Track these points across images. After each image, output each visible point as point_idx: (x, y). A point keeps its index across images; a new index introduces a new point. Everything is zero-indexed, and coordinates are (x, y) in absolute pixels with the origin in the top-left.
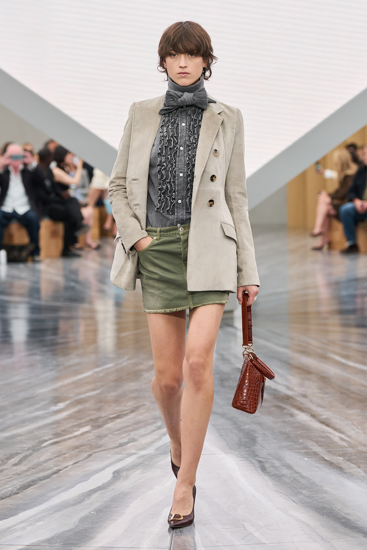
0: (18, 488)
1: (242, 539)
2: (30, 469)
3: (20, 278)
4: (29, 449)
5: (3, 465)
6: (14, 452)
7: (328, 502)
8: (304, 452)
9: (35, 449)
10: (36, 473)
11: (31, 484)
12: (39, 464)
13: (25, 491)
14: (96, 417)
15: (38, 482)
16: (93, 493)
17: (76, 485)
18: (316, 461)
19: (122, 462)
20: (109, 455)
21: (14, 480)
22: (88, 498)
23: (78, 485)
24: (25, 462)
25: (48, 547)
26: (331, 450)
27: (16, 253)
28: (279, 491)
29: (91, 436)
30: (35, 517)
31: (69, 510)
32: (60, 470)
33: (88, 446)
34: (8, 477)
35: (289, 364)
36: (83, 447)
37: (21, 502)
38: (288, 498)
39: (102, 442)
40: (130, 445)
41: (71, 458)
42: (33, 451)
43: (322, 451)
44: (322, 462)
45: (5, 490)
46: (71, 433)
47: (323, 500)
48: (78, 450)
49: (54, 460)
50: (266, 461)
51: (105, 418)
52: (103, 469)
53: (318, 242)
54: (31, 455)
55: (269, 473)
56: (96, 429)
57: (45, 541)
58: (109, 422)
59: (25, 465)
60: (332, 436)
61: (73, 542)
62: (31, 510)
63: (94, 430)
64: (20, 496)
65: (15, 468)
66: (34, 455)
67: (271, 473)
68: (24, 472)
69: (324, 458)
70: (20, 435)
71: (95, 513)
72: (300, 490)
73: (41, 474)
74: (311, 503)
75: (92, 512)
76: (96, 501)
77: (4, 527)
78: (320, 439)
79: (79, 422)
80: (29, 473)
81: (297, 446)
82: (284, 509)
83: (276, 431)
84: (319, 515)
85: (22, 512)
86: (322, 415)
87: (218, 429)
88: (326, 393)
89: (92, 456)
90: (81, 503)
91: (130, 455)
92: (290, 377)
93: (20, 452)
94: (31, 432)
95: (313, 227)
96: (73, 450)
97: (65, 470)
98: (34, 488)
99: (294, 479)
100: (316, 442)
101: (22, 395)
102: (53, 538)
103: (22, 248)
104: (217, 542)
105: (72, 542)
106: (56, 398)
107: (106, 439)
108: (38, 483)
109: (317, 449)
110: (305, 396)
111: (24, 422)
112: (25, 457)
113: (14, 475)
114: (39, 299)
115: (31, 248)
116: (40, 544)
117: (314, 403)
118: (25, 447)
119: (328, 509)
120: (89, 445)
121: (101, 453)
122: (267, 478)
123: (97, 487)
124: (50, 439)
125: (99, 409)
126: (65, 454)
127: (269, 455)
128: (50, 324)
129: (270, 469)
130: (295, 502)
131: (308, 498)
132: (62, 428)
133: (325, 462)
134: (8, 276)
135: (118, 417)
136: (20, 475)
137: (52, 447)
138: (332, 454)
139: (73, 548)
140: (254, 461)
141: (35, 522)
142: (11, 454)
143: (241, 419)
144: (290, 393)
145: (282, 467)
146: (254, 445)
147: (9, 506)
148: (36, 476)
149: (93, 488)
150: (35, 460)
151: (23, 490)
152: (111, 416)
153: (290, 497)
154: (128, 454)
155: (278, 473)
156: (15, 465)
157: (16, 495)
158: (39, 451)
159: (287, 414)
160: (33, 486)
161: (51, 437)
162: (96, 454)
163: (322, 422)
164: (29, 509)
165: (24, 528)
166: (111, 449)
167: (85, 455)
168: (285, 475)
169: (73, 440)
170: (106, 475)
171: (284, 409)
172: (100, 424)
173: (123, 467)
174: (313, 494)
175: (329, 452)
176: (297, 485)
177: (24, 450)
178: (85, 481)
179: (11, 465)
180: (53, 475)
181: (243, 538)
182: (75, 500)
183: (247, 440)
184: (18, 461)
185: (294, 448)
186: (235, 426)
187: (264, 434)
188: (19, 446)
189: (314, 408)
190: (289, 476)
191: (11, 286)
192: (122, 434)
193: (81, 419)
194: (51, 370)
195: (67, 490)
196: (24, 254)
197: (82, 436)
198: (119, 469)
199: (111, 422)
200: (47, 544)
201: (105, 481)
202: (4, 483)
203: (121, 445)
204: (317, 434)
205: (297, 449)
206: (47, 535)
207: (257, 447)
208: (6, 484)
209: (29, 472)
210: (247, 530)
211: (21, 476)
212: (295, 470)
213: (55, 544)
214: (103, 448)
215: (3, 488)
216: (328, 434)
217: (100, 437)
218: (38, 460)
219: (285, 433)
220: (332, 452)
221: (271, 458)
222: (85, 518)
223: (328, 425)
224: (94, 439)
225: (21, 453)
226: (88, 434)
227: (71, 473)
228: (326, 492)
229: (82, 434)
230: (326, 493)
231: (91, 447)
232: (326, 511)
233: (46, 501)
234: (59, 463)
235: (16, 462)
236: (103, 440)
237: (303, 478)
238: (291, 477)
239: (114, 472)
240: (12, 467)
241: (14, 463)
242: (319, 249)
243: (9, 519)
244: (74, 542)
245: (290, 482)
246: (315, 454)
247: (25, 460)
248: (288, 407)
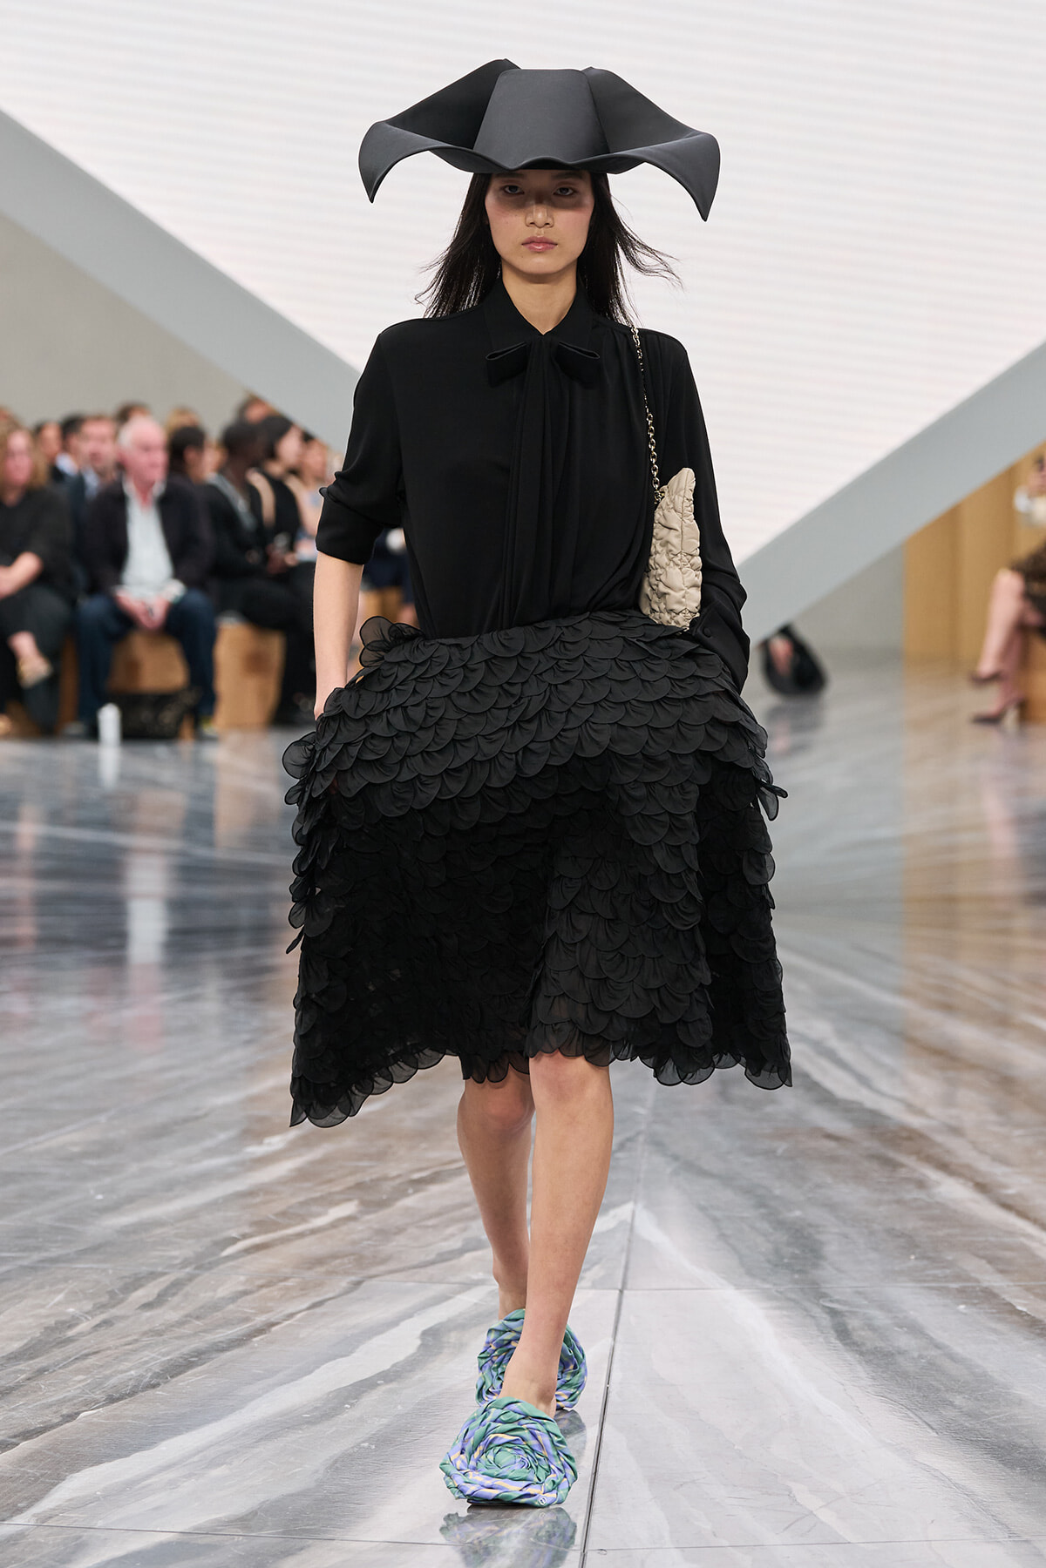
0: (157, 1370)
1: (787, 1528)
2: (189, 1319)
3: (155, 784)
4: (185, 1263)
5: (113, 1306)
6: (144, 1269)
7: (1026, 1430)
8: (957, 1289)
9: (204, 1263)
10: (204, 1331)
11: (193, 1362)
12: (215, 1306)
13: (174, 1380)
14: (374, 1176)
15: (214, 1356)
16: (366, 1391)
17: (318, 1367)
18: (992, 1313)
19: (445, 1304)
20: (410, 1284)
21: (147, 1346)
22: (352, 1405)
23: (323, 1367)
24: (176, 1299)
25: (241, 1538)
26: (1032, 1283)
27: (145, 715)
28: (889, 1396)
29: (359, 1229)
30: (205, 1453)
31: (298, 1436)
32: (273, 1324)
33: (352, 1257)
34: (129, 1339)
35: (911, 1040)
36: (338, 1261)
37: (165, 1410)
38: (911, 1415)
39: (390, 1247)
40: (468, 1256)
41: (305, 1288)
42: (196, 1268)
43: (1008, 1286)
44: (1007, 1316)
45: (120, 1376)
46: (303, 1219)
47: (1013, 1424)
48: (321, 1269)
49: (256, 1295)
50: (847, 1311)
51: (398, 1181)
52: (394, 1323)
53: (990, 700)
54: (191, 1278)
55: (858, 1346)
56: (375, 1212)
57: (232, 1522)
58: (410, 1191)
59: (174, 1308)
60: (1033, 1245)
61: (311, 1525)
62: (194, 1432)
63: (368, 1213)
64: (160, 1393)
65: (148, 1314)
66: (200, 1278)
67: (863, 1344)
68: (172, 1326)
69: (1014, 1307)
70: (159, 1223)
71: (373, 1447)
72: (947, 1396)
73: (222, 1335)
74: (978, 1431)
75: (364, 1442)
76: (374, 1414)
77: (117, 1480)
78: (1002, 1254)
79: (325, 1189)
80: (186, 1330)
81: (938, 1272)
82: (902, 1446)
83: (876, 1227)
84: (1001, 1465)
85: (168, 1438)
86: (1005, 1186)
87: (715, 1220)
88: (1019, 1126)
89: (364, 1284)
90: (333, 1417)
91: (468, 1286)
92: (914, 1078)
93: (160, 1269)
94: (192, 1214)
95: (976, 659)
96: (310, 1269)
97: (287, 1322)
98: (201, 1373)
99: (931, 1364)
100: (991, 1260)
101: (164, 1113)
102: (254, 1513)
103: (162, 700)
104: (715, 1535)
105: (308, 1527)
106: (261, 1119)
107: (401, 1240)
108: (213, 1359)
109: (992, 1280)
110: (956, 1131)
111: (171, 1187)
112: (176, 1286)
113: (145, 1334)
114: (210, 844)
115: (189, 699)
116: (221, 1530)
117: (983, 1152)
118: (176, 1258)
119: (1026, 1448)
120: (352, 1254)
121: (388, 1277)
122: (849, 1357)
123: (378, 1374)
124: (245, 1236)
125: (381, 1156)
126: (286, 1279)
127: (860, 1293)
128: (245, 915)
129: (863, 1333)
130: (932, 1429)
131: (970, 1416)
132: (279, 1206)
133: (1016, 1318)
134: (122, 777)
135: (434, 1179)
136: (161, 1335)
137: (249, 1257)
138: (1036, 1295)
139: (311, 1541)
140: (817, 1311)
141: (206, 1467)
142: (136, 1274)
143: (777, 1192)
144: (915, 1122)
145: (896, 1329)
146: (816, 1266)
147: (130, 1421)
148: (206, 1338)
149: (367, 1377)
150: (202, 1295)
151: (171, 1377)
152: (416, 1176)
153: (916, 1412)
154: (464, 1284)
155: (882, 1344)
156: (148, 1306)
157: (150, 1392)
158: (214, 1271)
159: (908, 1180)
160: (198, 1365)
161: (247, 1230)
162: (374, 1282)
163: (1006, 1206)
164: (187, 1432)
165: (173, 1485)
166: (414, 1267)
167: (344, 1283)
168: (906, 1351)
169: (308, 1240)
170: (402, 1342)
171: (902, 1165)
172: (384, 1197)
173: (449, 1320)
174: (983, 1406)
175: (1028, 1289)
176: (937, 1381)
177: (173, 1266)
178: (342, 1356)
179: (137, 1306)
180: (255, 1336)
181: (786, 1525)
182: (316, 1408)
183: (797, 1252)
184: (155, 1296)
185: (928, 1275)
186: (763, 1211)
187: (846, 1236)
188: (161, 1253)
189: (984, 1165)
190: (916, 1355)
191: (133, 806)
192: (447, 1226)
193: (330, 1181)
194: (248, 1042)
195: (293, 1380)
196: (168, 717)
197: (334, 1231)
198: (436, 1325)
199: (416, 1191)
200: (239, 1530)
201: (401, 1358)
202: (117, 1357)
203: (444, 1257)
204: (992, 1239)
205: (936, 1278)
206: (240, 1505)
207: (825, 1272)
208: (121, 1361)
209: (186, 1326)
210: (799, 1504)
211: (165, 1337)
212: (931, 1339)
213: (261, 1530)
214: (392, 1266)
215: (114, 1372)
216: (1022, 1239)
217: (384, 1234)
218: (210, 1294)
219: (902, 1235)
220: (1037, 1291)
221: (866, 1302)
222: (343, 1461)
223: (1023, 1214)
224: (369, 1239)
225: (164, 1274)
226: (352, 1225)
227: (303, 1333)
228: (1021, 1400)
229: (334, 1225)
230: (1020, 1404)
231: (360, 1260)
232: (1022, 1456)
233: (233, 1410)
234: (270, 1304)
235: (151, 1299)
236: (394, 1243)
237: (955, 1361)
238: (921, 1356)
239: (425, 1334)
240: (139, 1311)
241: (145, 1300)
242: (992, 720)
243: (131, 1458)
244: (313, 1527)
245: (917, 1370)
246: (989, 1295)
247: (174, 1294)
248: (910, 1161)
